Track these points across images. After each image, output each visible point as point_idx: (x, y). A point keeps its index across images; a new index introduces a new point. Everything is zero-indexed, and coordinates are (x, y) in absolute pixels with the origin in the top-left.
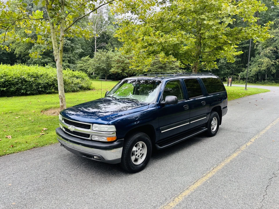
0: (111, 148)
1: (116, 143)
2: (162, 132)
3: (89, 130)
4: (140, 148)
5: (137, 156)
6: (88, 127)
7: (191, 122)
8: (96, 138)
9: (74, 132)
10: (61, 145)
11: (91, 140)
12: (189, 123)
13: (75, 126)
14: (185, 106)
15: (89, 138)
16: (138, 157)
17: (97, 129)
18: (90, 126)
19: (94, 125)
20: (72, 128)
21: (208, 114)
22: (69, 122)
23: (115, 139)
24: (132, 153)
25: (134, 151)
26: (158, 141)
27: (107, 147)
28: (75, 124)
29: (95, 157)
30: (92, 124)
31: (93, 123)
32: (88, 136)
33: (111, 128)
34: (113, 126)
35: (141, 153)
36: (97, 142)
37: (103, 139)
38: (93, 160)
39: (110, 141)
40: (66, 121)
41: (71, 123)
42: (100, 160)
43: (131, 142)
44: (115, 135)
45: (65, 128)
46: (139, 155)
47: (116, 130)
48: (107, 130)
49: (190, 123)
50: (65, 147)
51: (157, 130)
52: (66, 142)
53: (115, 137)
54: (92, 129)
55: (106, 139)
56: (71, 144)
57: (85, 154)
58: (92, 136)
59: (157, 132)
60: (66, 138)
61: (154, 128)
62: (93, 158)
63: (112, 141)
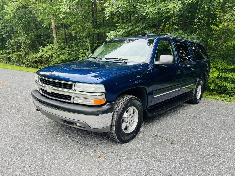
0: (99, 113)
1: (106, 107)
2: (155, 97)
3: (71, 90)
4: (131, 114)
5: (128, 123)
6: (69, 86)
7: (181, 88)
8: (79, 101)
9: (52, 94)
10: (37, 109)
11: (74, 103)
12: (180, 89)
13: (53, 86)
14: (177, 70)
15: (71, 101)
16: (129, 125)
17: (80, 89)
18: (72, 85)
19: (77, 84)
20: (49, 89)
22: (46, 82)
23: (103, 103)
24: (123, 120)
25: (125, 117)
26: (150, 107)
27: (95, 111)
28: (53, 84)
29: (78, 124)
30: (73, 83)
31: (75, 82)
32: (70, 97)
33: (98, 88)
34: (102, 86)
35: (132, 120)
36: (80, 106)
37: (89, 101)
38: (75, 128)
39: (97, 104)
40: (43, 81)
41: (48, 83)
42: (85, 128)
43: (123, 107)
44: (103, 97)
45: (41, 89)
46: (130, 122)
47: (105, 91)
48: (94, 90)
50: (41, 112)
51: (149, 95)
52: (42, 106)
53: (104, 99)
54: (74, 90)
55: (93, 102)
56: (48, 108)
57: (65, 120)
58: (74, 98)
59: (150, 97)
60: (42, 101)
61: (146, 92)
62: (76, 126)
63: (100, 104)
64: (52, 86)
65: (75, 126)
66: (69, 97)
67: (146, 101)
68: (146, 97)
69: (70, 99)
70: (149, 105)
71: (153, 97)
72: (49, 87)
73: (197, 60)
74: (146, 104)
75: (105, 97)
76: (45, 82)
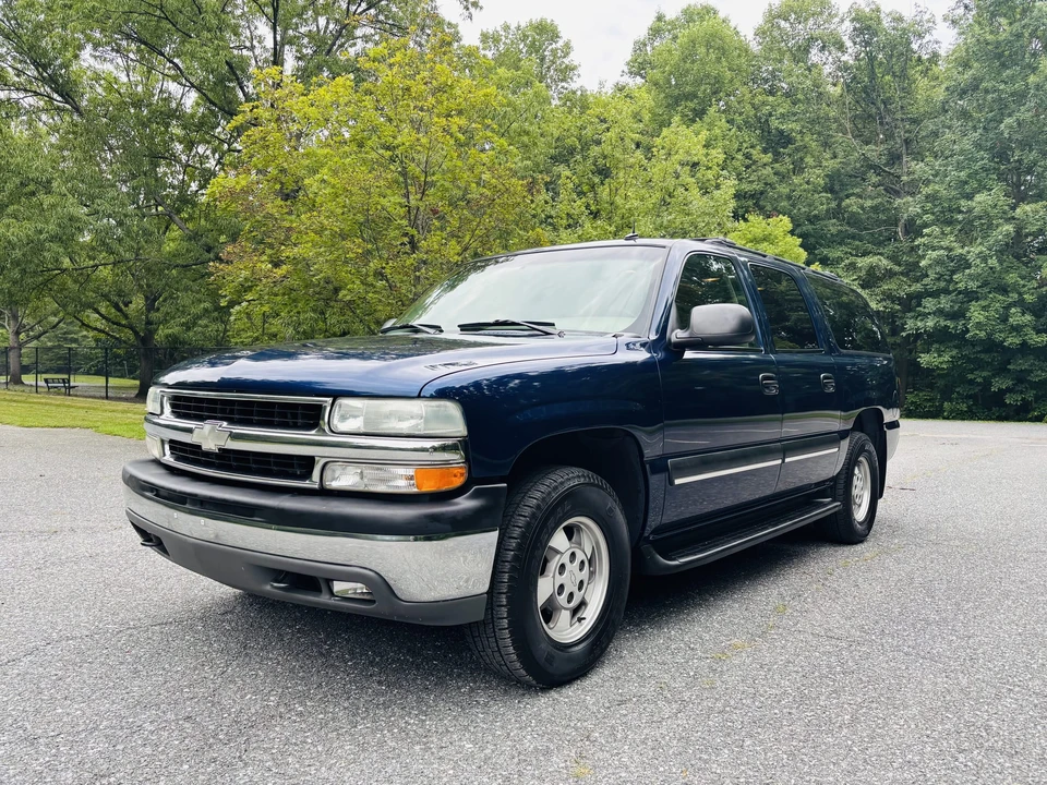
0: (440, 527)
1: (464, 503)
2: (678, 482)
3: (313, 432)
4: (577, 552)
6: (305, 416)
7: (787, 460)
8: (350, 479)
9: (225, 459)
11: (323, 492)
12: (779, 462)
13: (232, 421)
14: (765, 378)
15: (313, 482)
16: (569, 602)
17: (356, 425)
18: (319, 409)
19: (344, 402)
20: (210, 435)
21: (843, 435)
22: (201, 409)
23: (458, 482)
26: (654, 532)
27: (418, 517)
28: (232, 412)
29: (338, 586)
30: (330, 400)
31: (337, 394)
32: (307, 463)
33: (438, 415)
34: (452, 409)
40: (185, 407)
41: (209, 410)
44: (458, 457)
45: (176, 446)
46: (575, 589)
47: (465, 433)
48: (416, 426)
49: (783, 461)
50: (163, 549)
51: (654, 472)
52: (176, 514)
53: (461, 468)
54: (326, 428)
55: (411, 478)
56: (202, 520)
57: (281, 572)
58: (327, 467)
59: (655, 480)
60: (175, 491)
61: (641, 455)
62: (328, 597)
63: (444, 488)
64: (225, 424)
65: (324, 599)
66: (300, 466)
67: (642, 497)
68: (641, 479)
69: (307, 475)
70: (654, 521)
71: (671, 483)
72: (213, 430)
73: (845, 351)
74: (641, 516)
75: (467, 460)
76: (196, 408)
